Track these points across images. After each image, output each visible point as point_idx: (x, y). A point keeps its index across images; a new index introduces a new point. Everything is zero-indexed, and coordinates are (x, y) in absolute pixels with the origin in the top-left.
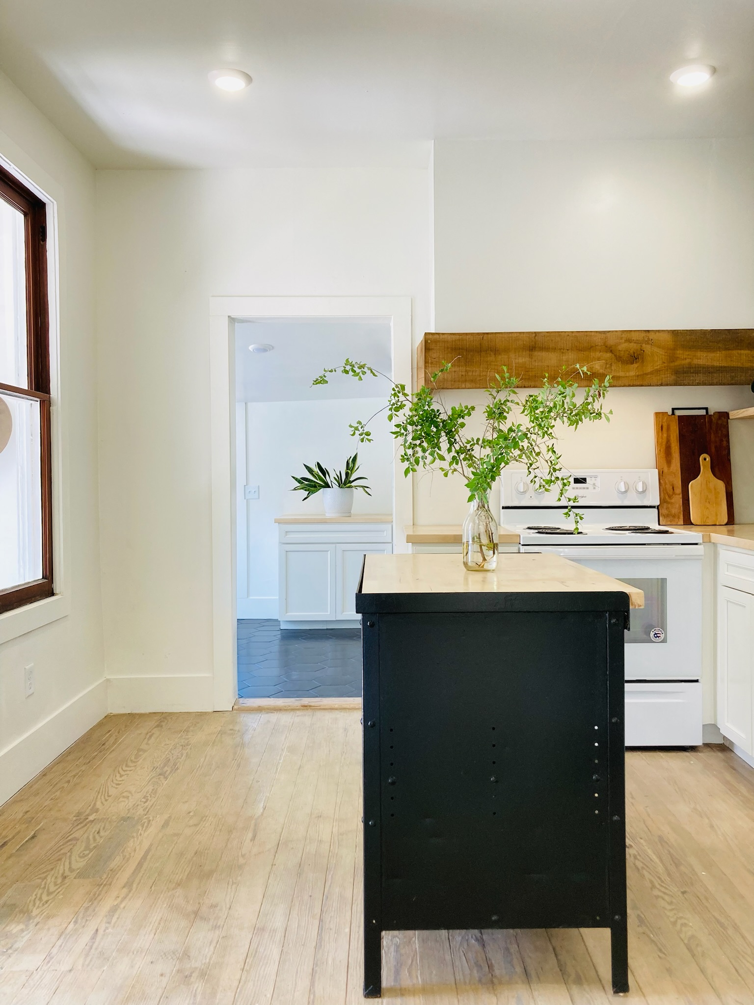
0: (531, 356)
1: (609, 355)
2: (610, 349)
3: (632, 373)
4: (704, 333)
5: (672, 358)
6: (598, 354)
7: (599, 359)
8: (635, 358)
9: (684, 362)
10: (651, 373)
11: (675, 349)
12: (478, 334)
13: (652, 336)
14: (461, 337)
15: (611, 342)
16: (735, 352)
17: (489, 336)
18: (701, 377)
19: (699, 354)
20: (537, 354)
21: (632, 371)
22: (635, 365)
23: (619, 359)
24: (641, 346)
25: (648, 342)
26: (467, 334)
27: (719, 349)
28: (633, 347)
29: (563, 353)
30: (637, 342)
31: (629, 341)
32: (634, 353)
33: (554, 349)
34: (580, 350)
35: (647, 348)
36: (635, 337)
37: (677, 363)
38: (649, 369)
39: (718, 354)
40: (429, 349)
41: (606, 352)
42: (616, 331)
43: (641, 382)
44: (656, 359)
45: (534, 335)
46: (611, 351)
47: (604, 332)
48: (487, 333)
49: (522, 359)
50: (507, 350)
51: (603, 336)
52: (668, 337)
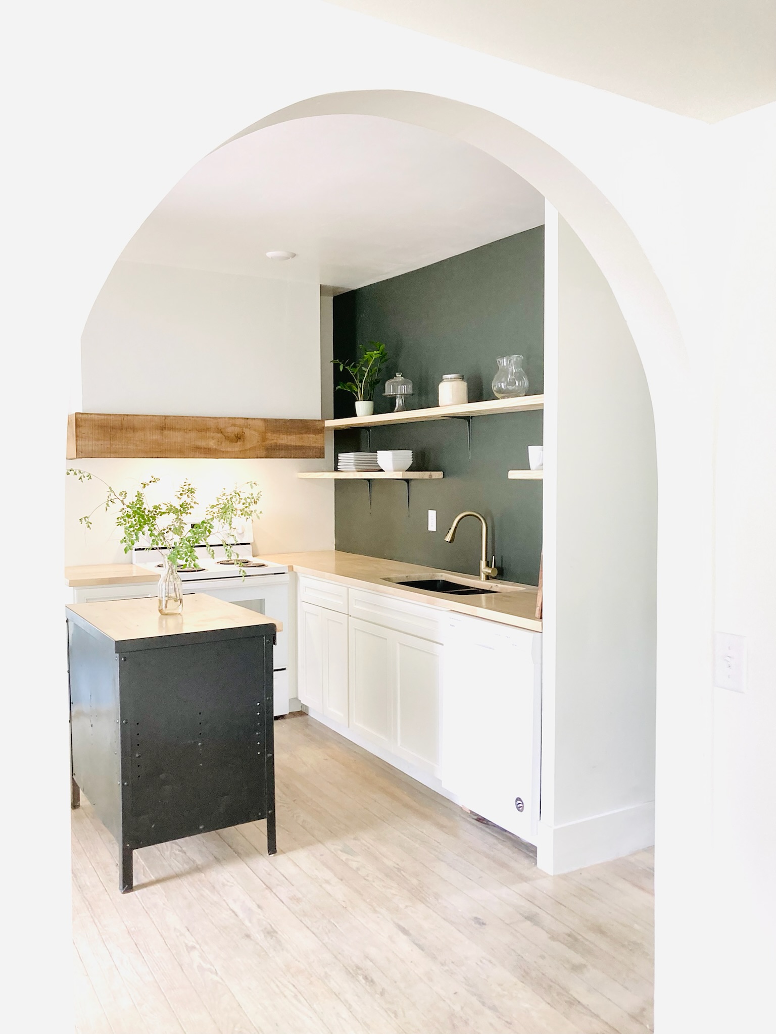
0: (162, 434)
1: (220, 435)
2: (220, 431)
3: (237, 449)
4: (285, 421)
5: (264, 439)
6: (212, 434)
7: (213, 438)
8: (239, 438)
9: (272, 442)
10: (250, 449)
11: (266, 432)
12: (120, 415)
13: (250, 422)
14: (106, 417)
15: (221, 426)
16: (305, 435)
17: (129, 417)
18: (283, 453)
19: (282, 436)
20: (166, 432)
21: (237, 447)
22: (239, 443)
23: (228, 438)
24: (242, 429)
25: (247, 425)
26: (110, 415)
27: (295, 433)
28: (237, 430)
29: (186, 432)
30: (240, 426)
31: (234, 425)
32: (238, 434)
33: (180, 430)
34: (200, 431)
35: (247, 432)
36: (238, 422)
37: (268, 442)
38: (248, 446)
39: (293, 437)
40: (80, 426)
41: (218, 433)
42: (225, 418)
43: (242, 455)
44: (253, 437)
45: (164, 418)
46: (221, 433)
47: (215, 418)
48: (128, 415)
49: (156, 436)
50: (143, 429)
51: (215, 421)
52: (261, 423)
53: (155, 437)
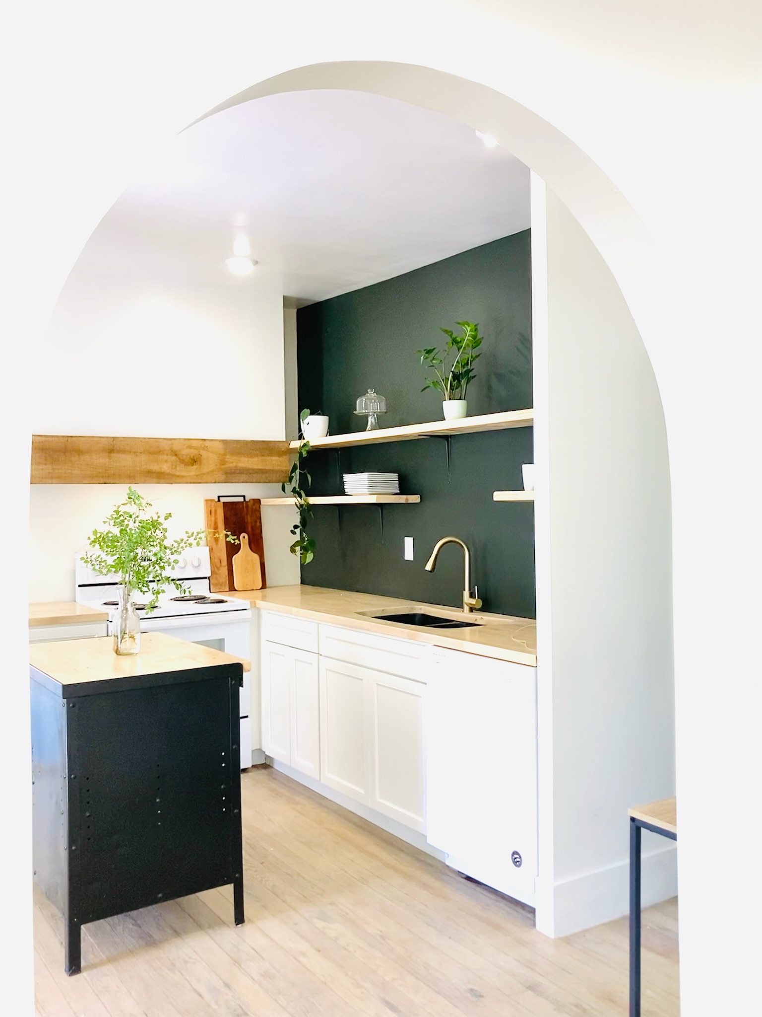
0: (110, 458)
1: (174, 458)
3: (192, 473)
4: (246, 443)
5: (223, 462)
6: (165, 457)
7: (166, 461)
8: (194, 461)
9: (231, 465)
10: (208, 473)
11: (225, 455)
12: (63, 437)
13: (207, 443)
14: (47, 439)
15: (176, 447)
16: (268, 458)
17: (73, 439)
18: (244, 477)
19: (242, 459)
20: (115, 455)
21: (193, 470)
22: (195, 467)
23: (182, 461)
24: (199, 452)
25: (205, 448)
26: (52, 436)
27: (257, 455)
28: (193, 452)
29: (137, 455)
30: (196, 448)
31: (190, 447)
32: (194, 457)
33: (130, 452)
34: (150, 453)
35: (203, 453)
36: (194, 444)
37: (227, 465)
38: (205, 470)
39: (256, 460)
41: (172, 455)
42: (180, 439)
43: (198, 480)
44: (210, 462)
45: (112, 439)
46: (176, 455)
47: (171, 439)
48: (72, 437)
50: (88, 452)
51: (170, 442)
52: (220, 445)
53: (102, 461)
